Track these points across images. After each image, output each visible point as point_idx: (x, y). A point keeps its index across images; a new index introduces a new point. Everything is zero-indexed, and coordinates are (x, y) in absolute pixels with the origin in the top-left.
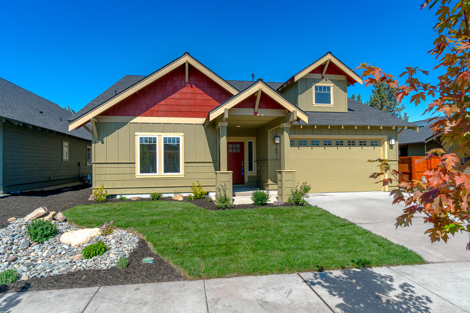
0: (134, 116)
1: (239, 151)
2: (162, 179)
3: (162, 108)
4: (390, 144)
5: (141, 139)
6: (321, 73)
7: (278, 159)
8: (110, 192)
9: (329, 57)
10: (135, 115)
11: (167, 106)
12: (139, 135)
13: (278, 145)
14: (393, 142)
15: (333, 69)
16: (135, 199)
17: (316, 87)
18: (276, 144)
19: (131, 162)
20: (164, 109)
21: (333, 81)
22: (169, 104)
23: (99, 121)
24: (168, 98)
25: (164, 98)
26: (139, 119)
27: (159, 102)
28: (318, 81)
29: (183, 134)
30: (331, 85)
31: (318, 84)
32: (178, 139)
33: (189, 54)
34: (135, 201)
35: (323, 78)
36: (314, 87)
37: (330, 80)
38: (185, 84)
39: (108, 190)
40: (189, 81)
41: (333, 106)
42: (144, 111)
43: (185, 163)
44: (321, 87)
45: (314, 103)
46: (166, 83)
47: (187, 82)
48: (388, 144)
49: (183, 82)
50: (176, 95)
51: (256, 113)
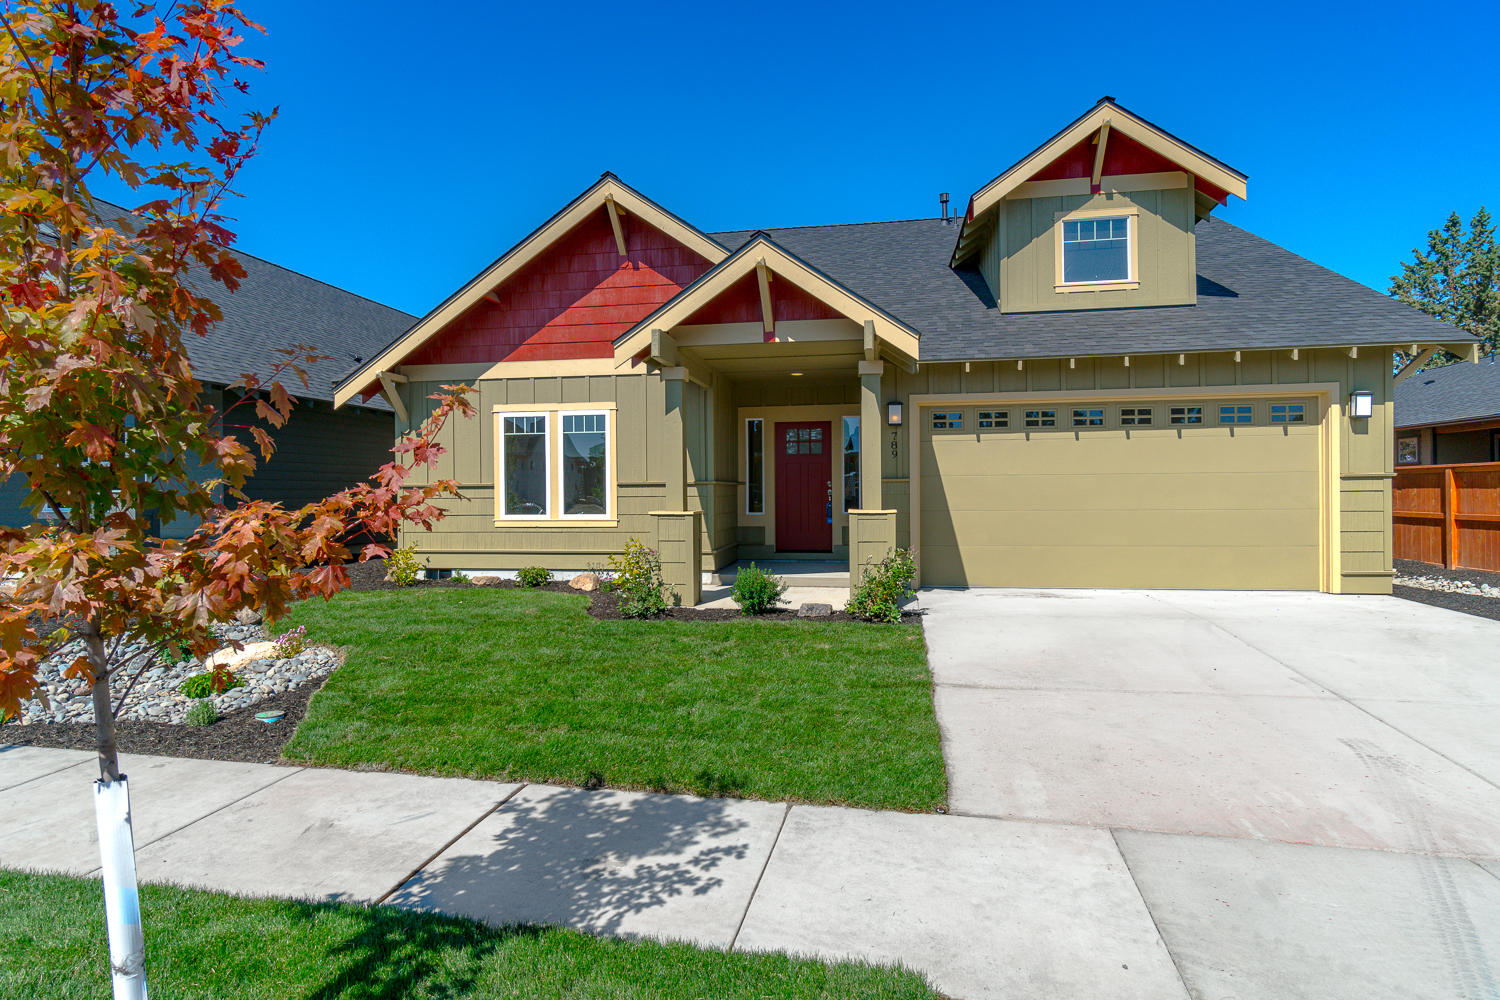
0: (490, 361)
1: (817, 449)
2: (560, 530)
3: (560, 335)
4: (1353, 414)
5: (508, 423)
6: (1088, 172)
7: (900, 475)
8: (437, 562)
9: (1106, 116)
10: (493, 358)
11: (573, 329)
12: (503, 412)
13: (899, 431)
14: (1363, 405)
15: (1126, 156)
16: (481, 583)
17: (1070, 227)
18: (891, 425)
19: (484, 483)
20: (564, 336)
21: (1135, 197)
22: (576, 321)
23: (411, 380)
24: (575, 305)
25: (563, 307)
26: (502, 370)
27: (552, 318)
28: (1077, 202)
29: (613, 405)
30: (1129, 211)
31: (1075, 216)
32: (601, 419)
33: (615, 178)
34: (482, 586)
35: (1095, 189)
36: (1059, 228)
37: (1124, 194)
38: (617, 262)
39: (431, 556)
40: (628, 251)
41: (1136, 286)
42: (515, 347)
43: (619, 486)
44: (1087, 225)
45: (1060, 279)
46: (570, 262)
47: (623, 256)
48: (1343, 414)
49: (613, 255)
50: (594, 297)
51: (769, 336)
